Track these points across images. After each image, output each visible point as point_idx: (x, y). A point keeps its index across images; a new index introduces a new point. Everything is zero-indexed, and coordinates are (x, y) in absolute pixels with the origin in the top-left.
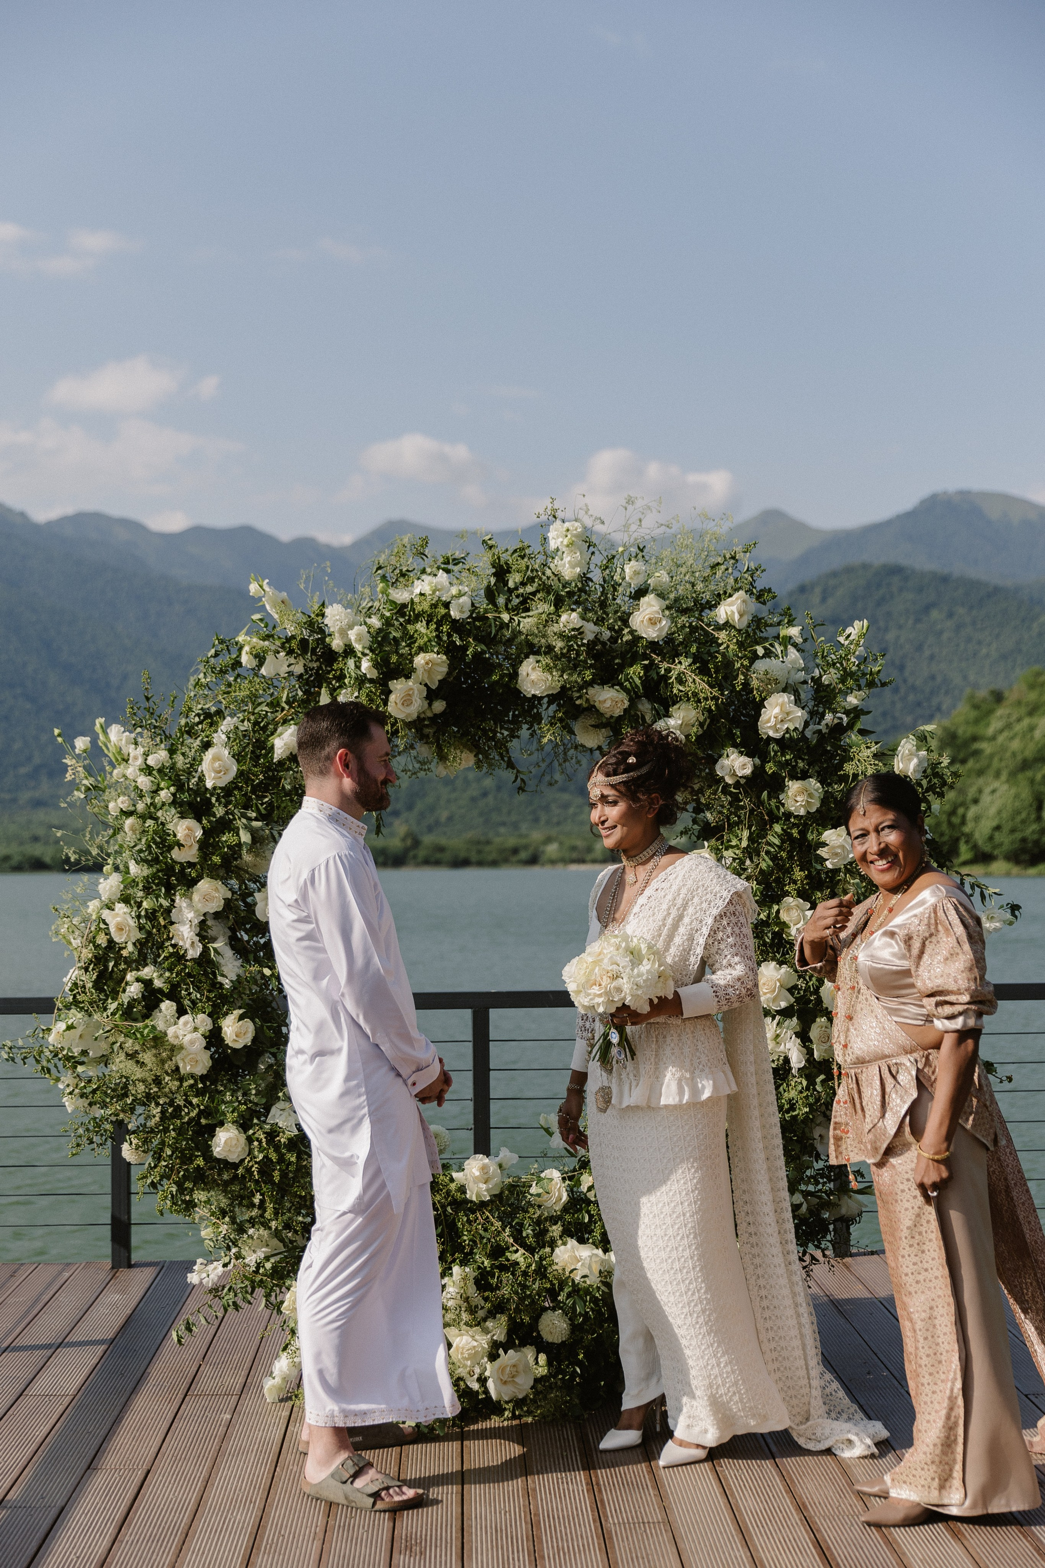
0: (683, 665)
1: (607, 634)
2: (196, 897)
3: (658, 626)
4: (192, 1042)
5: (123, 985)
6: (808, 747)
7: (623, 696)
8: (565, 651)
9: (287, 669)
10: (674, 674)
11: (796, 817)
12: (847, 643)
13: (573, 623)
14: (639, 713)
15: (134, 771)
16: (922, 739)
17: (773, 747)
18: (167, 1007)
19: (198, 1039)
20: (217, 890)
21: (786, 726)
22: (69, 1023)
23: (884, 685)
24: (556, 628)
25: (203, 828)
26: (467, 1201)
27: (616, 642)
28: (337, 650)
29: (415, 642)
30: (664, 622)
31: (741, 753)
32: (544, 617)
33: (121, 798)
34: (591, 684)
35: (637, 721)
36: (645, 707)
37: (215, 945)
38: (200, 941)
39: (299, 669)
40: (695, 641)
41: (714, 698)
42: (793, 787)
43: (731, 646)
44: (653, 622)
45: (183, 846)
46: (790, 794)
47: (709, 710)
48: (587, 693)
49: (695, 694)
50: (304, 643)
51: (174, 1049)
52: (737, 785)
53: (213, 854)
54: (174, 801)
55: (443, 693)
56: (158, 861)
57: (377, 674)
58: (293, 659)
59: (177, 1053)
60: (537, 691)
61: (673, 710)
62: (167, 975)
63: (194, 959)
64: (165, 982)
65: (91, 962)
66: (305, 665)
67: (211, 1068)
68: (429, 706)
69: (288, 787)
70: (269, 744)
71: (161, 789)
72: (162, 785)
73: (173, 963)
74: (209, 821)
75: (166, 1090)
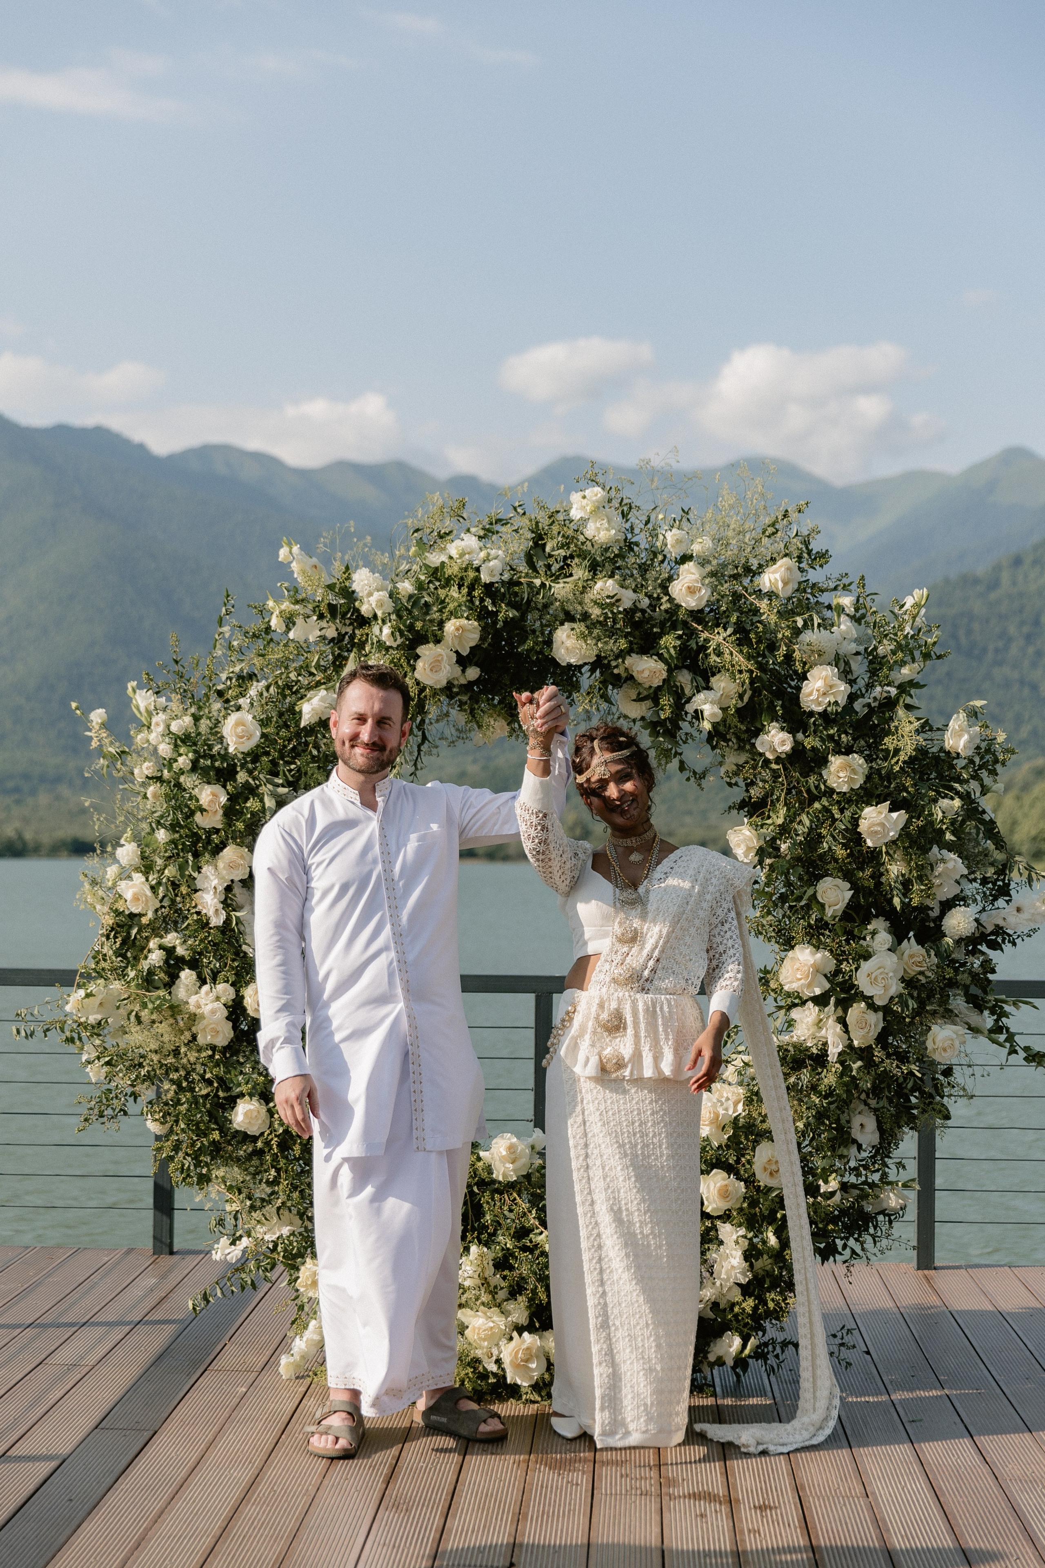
0: (721, 636)
1: (644, 602)
2: (221, 865)
3: (698, 595)
4: (213, 1012)
5: (145, 952)
6: (852, 721)
7: (661, 666)
8: (600, 618)
9: (319, 633)
10: (712, 645)
11: (837, 793)
12: (901, 613)
13: (609, 590)
14: (679, 684)
15: (157, 737)
16: (973, 714)
17: (815, 720)
18: (187, 976)
19: (219, 1008)
20: (242, 857)
21: (827, 700)
22: (89, 991)
23: (939, 657)
24: (591, 595)
25: (228, 793)
26: (494, 1181)
27: (655, 610)
28: (366, 615)
29: (445, 607)
30: (704, 591)
31: (781, 728)
32: (580, 584)
33: (146, 764)
34: (627, 653)
35: (676, 693)
36: (684, 678)
37: (238, 914)
38: (223, 908)
39: (331, 633)
40: (736, 610)
41: (749, 671)
42: (836, 762)
43: (772, 616)
44: (691, 591)
45: (205, 810)
46: (832, 770)
47: (749, 683)
48: (623, 662)
49: (731, 667)
50: (332, 608)
51: (193, 1018)
52: (776, 760)
53: (237, 820)
54: (195, 767)
55: (475, 659)
56: (181, 827)
57: (399, 641)
58: (324, 624)
59: (196, 1023)
60: (573, 661)
61: (713, 680)
62: (190, 942)
63: (217, 927)
64: (187, 950)
65: (112, 929)
66: (337, 629)
67: (232, 1040)
68: (460, 672)
69: (315, 752)
70: (297, 709)
71: (180, 755)
72: (182, 750)
73: (196, 931)
74: (234, 787)
75: (185, 1061)
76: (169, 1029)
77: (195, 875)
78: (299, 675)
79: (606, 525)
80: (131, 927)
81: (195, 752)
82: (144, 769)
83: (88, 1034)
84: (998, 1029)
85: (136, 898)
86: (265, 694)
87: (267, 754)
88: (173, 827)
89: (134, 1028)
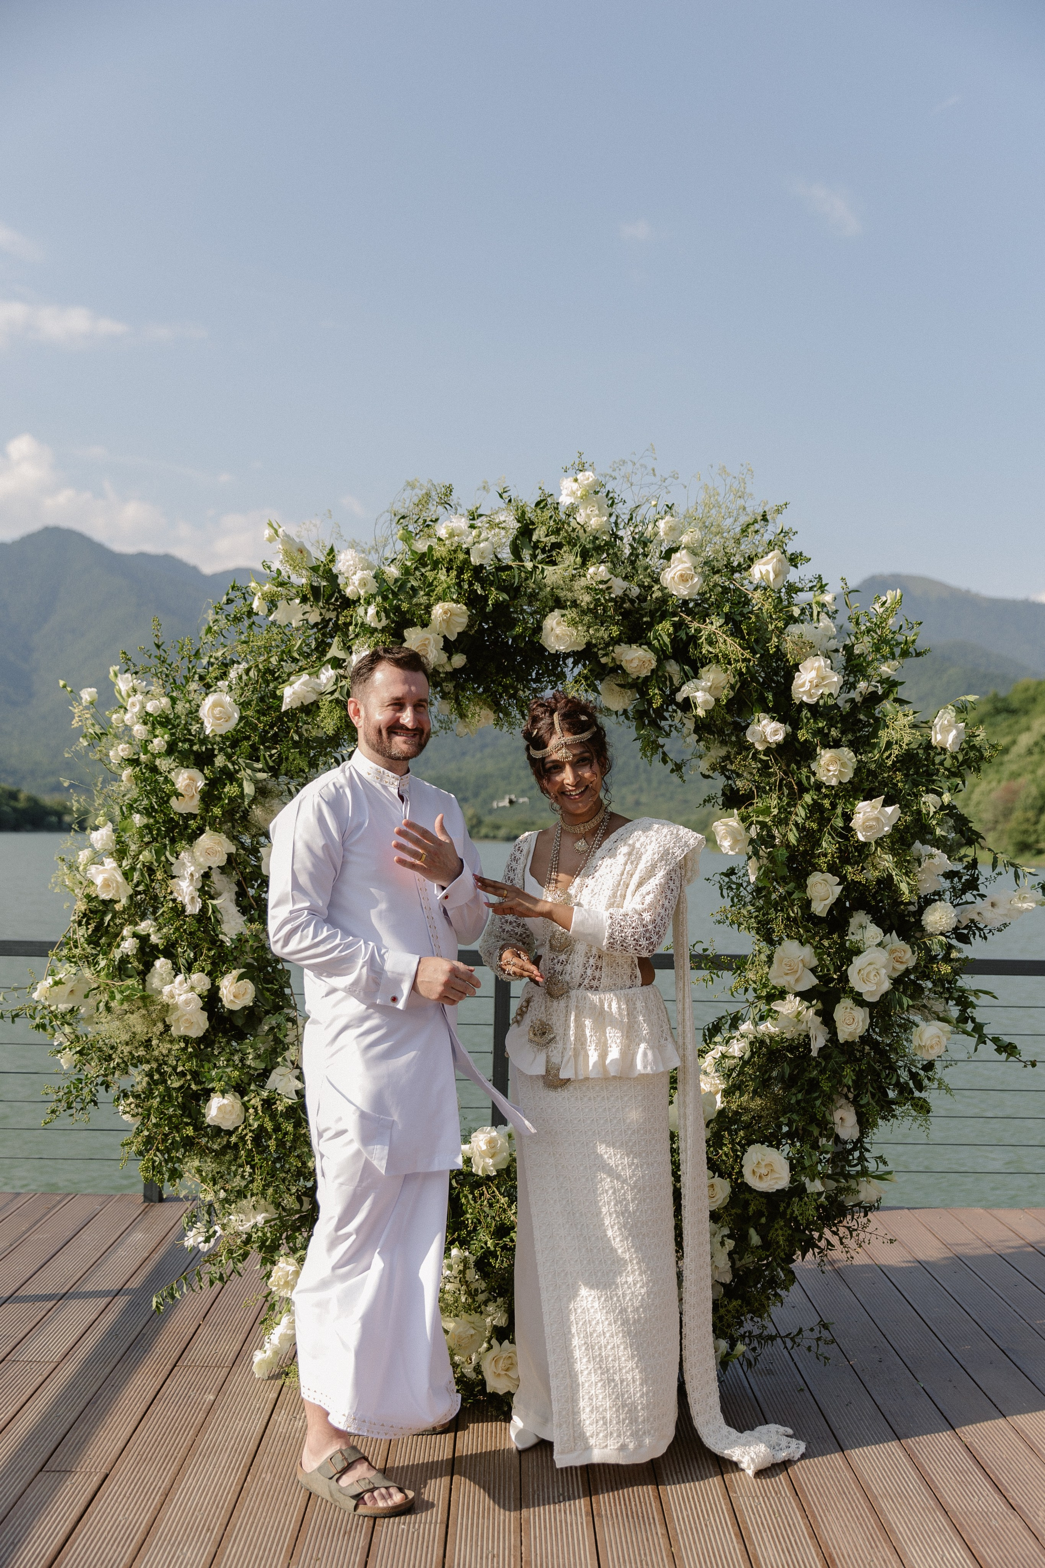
0: (714, 625)
1: (635, 591)
2: (198, 851)
3: (690, 584)
4: (187, 1003)
5: (118, 939)
6: (841, 714)
7: (651, 655)
8: (592, 606)
9: (302, 617)
10: (704, 634)
11: (827, 787)
12: (882, 609)
13: (601, 576)
14: (667, 675)
15: (132, 717)
16: (961, 710)
17: (805, 712)
18: (161, 964)
19: (194, 999)
20: (220, 843)
21: (821, 691)
22: (57, 979)
23: (918, 655)
24: (583, 582)
25: (206, 778)
26: (472, 1175)
27: (645, 600)
28: (351, 598)
29: (433, 591)
30: (696, 580)
31: (773, 718)
32: (570, 570)
33: (122, 746)
34: (617, 641)
35: (664, 683)
36: (673, 668)
37: (215, 902)
38: (199, 896)
39: (314, 617)
40: (727, 601)
41: (745, 660)
42: (826, 756)
43: (766, 606)
44: (684, 578)
45: (182, 795)
46: (822, 763)
47: (741, 674)
48: (613, 651)
49: (725, 656)
50: (315, 590)
51: (166, 1008)
52: (768, 751)
53: (215, 806)
54: (171, 749)
55: (462, 646)
56: (156, 811)
57: (384, 622)
58: (307, 607)
59: (170, 1013)
60: (562, 648)
61: (703, 671)
62: (164, 930)
63: (193, 916)
64: (161, 938)
65: (85, 915)
66: (321, 614)
67: (207, 1030)
68: (446, 659)
69: (296, 738)
70: (278, 693)
71: (156, 737)
72: (157, 732)
73: (170, 919)
74: (211, 771)
75: (156, 1053)
76: (140, 1020)
77: (172, 859)
78: (282, 660)
79: (597, 512)
80: (104, 913)
81: (172, 734)
82: (120, 751)
83: (59, 1023)
84: (963, 1019)
85: (107, 884)
86: (245, 677)
87: (248, 738)
88: (148, 812)
89: (104, 1017)
